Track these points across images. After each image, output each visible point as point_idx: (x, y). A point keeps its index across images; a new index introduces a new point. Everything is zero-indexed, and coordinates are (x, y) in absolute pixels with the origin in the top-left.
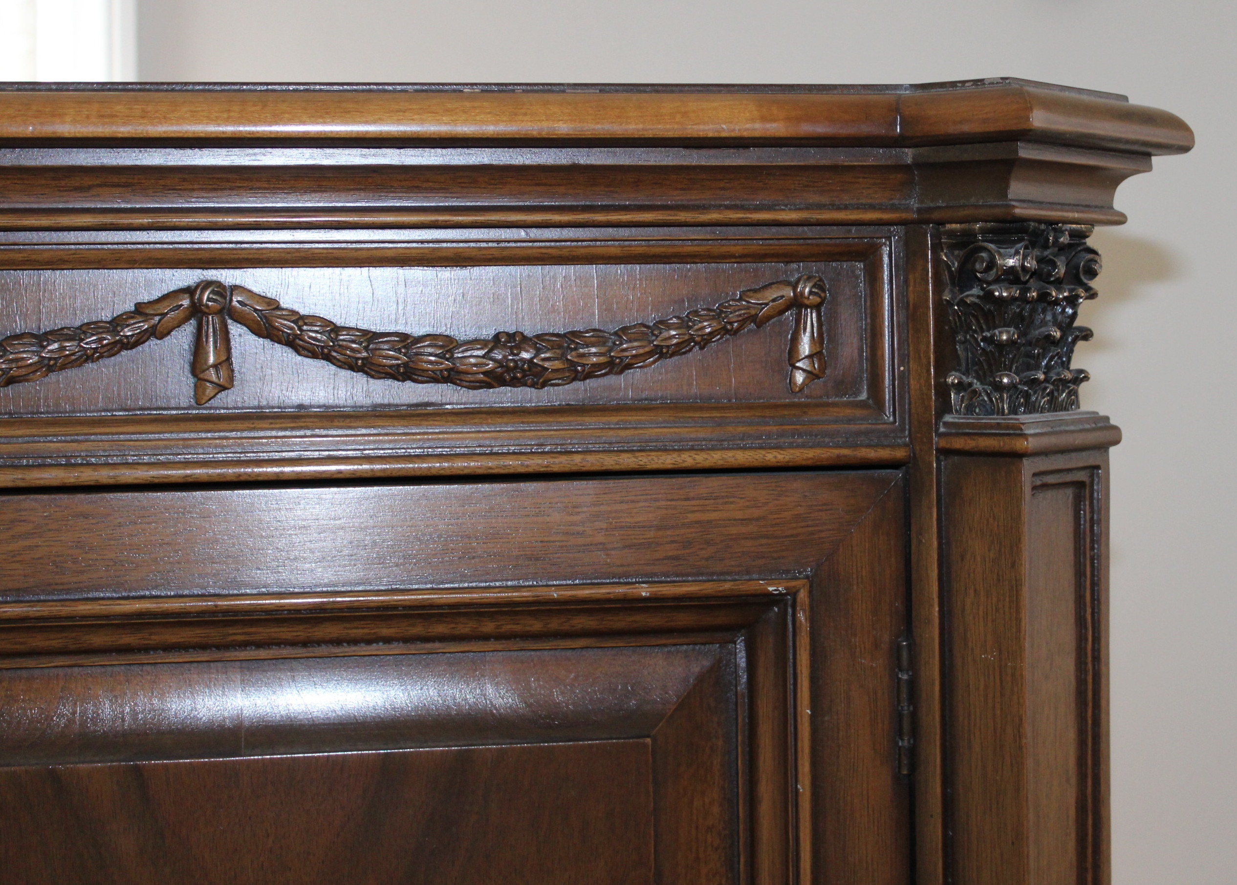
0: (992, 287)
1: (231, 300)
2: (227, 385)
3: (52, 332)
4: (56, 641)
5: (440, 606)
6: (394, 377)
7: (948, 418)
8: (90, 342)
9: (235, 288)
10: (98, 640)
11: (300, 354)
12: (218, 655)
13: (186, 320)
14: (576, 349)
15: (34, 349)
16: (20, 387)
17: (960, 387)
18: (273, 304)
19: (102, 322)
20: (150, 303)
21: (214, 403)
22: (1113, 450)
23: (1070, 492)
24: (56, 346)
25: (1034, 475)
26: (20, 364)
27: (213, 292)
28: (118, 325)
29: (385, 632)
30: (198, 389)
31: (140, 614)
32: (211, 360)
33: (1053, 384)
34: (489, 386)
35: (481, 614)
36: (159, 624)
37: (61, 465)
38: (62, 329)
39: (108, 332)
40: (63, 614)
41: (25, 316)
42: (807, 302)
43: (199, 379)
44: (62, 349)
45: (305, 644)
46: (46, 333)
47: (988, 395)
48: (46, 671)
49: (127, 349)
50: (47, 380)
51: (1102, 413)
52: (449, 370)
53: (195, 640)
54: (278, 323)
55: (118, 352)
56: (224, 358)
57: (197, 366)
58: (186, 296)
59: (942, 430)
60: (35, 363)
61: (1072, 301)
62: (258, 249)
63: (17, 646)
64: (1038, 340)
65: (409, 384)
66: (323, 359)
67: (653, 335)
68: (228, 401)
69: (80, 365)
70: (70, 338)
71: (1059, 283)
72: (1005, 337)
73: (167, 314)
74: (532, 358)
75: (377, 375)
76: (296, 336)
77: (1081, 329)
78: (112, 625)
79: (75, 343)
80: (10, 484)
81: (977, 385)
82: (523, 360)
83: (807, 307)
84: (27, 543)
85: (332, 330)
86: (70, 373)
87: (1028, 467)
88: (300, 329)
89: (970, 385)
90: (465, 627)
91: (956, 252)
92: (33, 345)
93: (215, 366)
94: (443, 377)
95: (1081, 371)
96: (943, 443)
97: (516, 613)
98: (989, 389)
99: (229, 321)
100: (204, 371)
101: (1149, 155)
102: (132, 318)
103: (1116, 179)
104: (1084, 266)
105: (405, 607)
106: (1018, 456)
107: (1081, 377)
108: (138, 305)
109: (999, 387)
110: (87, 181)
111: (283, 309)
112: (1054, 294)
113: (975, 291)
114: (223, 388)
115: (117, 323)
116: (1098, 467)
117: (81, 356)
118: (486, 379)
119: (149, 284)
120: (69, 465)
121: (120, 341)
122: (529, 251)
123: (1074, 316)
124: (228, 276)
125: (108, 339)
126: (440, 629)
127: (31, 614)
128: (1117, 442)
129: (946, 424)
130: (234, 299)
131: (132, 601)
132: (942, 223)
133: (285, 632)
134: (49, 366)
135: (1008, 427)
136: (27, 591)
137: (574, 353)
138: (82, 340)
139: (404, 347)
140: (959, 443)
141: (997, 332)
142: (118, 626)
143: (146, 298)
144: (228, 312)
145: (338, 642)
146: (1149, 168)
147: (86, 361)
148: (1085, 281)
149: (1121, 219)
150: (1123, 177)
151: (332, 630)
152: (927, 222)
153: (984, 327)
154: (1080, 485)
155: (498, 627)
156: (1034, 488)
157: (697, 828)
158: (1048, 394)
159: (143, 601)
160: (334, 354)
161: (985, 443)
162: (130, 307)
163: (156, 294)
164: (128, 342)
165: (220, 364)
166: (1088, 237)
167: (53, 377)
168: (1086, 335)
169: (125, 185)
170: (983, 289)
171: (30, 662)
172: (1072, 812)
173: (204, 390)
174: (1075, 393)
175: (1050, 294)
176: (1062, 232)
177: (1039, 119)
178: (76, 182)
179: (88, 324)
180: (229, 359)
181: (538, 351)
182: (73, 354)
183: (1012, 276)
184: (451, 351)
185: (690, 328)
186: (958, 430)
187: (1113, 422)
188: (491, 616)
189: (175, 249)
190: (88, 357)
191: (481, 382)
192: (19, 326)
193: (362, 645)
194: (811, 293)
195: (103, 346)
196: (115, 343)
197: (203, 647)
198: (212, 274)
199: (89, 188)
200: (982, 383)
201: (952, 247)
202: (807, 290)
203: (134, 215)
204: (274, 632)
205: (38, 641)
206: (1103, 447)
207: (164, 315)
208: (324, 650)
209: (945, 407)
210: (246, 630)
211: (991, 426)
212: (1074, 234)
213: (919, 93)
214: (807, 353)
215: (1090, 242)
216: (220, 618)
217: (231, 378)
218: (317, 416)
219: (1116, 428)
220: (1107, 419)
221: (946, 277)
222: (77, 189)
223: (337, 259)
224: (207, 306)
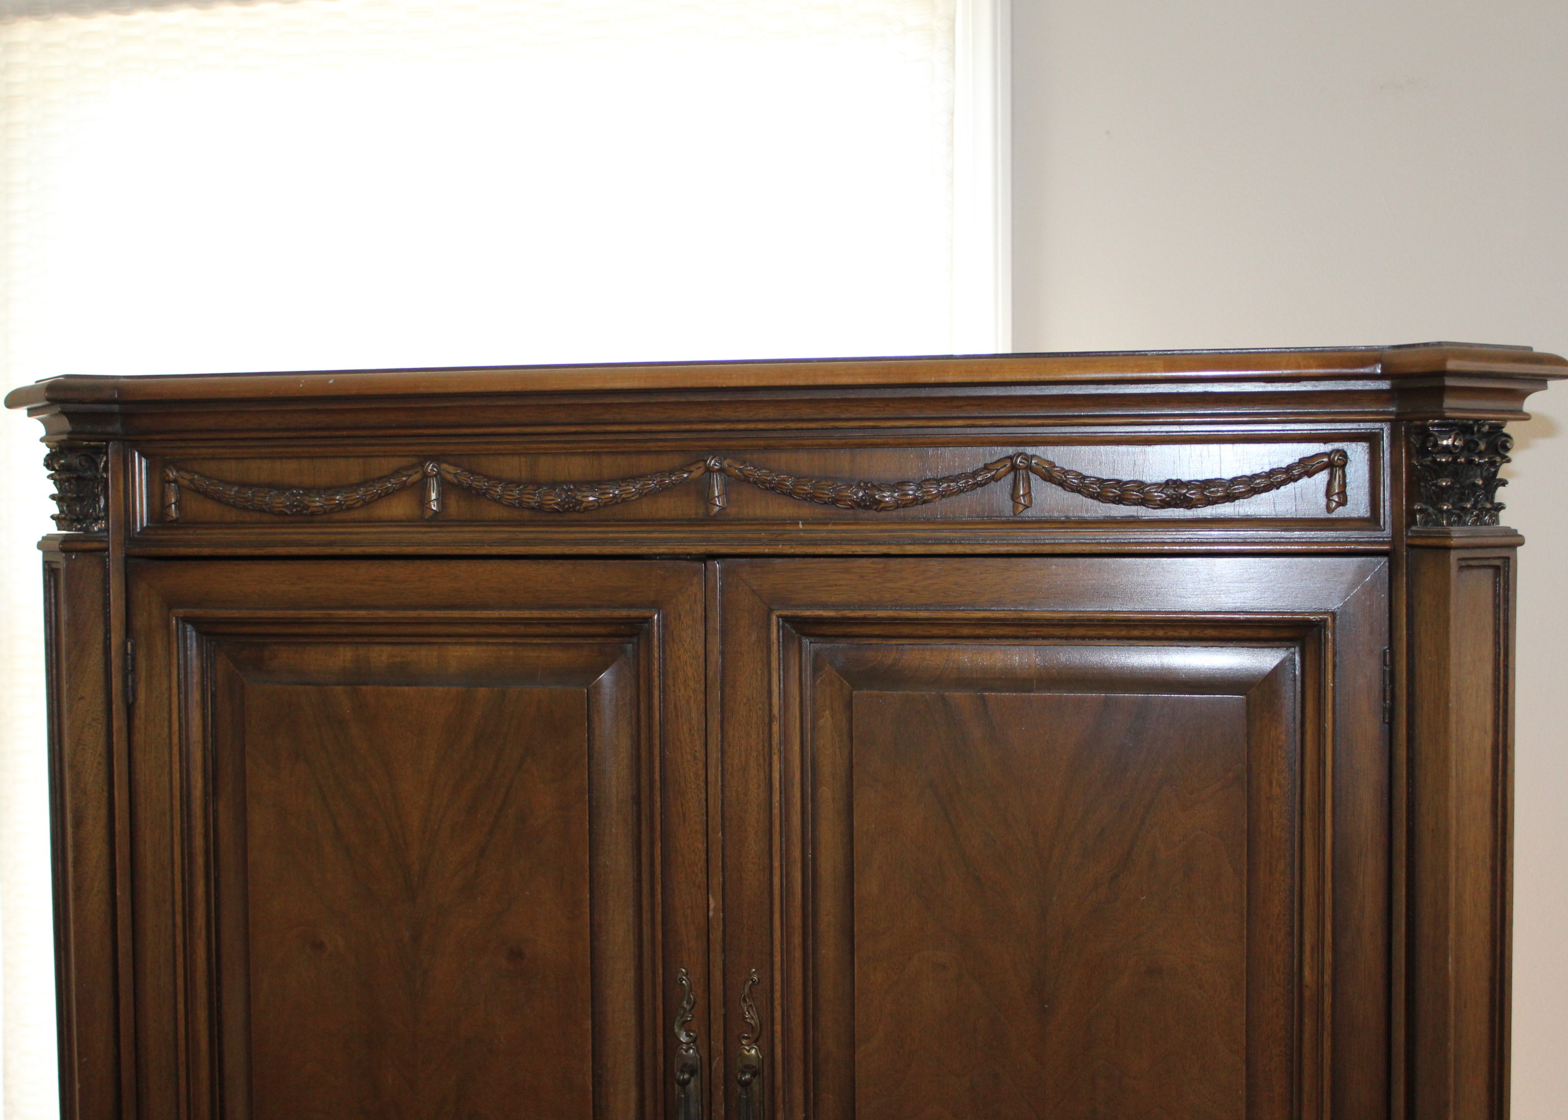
0: (1437, 456)
1: (1031, 462)
2: (1029, 505)
3: (944, 478)
4: (944, 631)
5: (1134, 621)
6: (1114, 502)
7: (1414, 528)
8: (961, 483)
9: (1033, 456)
10: (965, 631)
11: (1065, 489)
12: (1022, 642)
13: (1009, 472)
14: (1209, 489)
15: (935, 486)
16: (928, 505)
17: (1421, 511)
18: (1052, 465)
19: (968, 473)
20: (991, 464)
21: (1022, 514)
22: (1519, 549)
23: (1490, 572)
24: (946, 485)
25: (1459, 559)
26: (929, 494)
27: (1022, 458)
28: (976, 475)
29: (1108, 633)
30: (1015, 508)
31: (984, 619)
32: (1021, 493)
33: (1479, 510)
34: (1163, 507)
35: (1156, 626)
36: (994, 624)
37: (948, 544)
38: (949, 476)
39: (971, 478)
40: (947, 617)
41: (931, 470)
42: (1336, 464)
43: (1015, 502)
44: (949, 486)
45: (1067, 638)
46: (941, 479)
47: (1436, 516)
48: (940, 646)
49: (980, 487)
50: (941, 502)
51: (1513, 528)
52: (1142, 499)
53: (1013, 633)
54: (1055, 474)
55: (976, 488)
56: (1027, 491)
57: (1014, 496)
58: (1009, 460)
59: (1410, 534)
60: (935, 493)
61: (1493, 463)
62: (1044, 436)
63: (926, 633)
64: (1468, 485)
65: (1121, 506)
66: (1077, 492)
67: (1251, 481)
68: (1029, 513)
69: (958, 494)
70: (953, 481)
71: (1481, 454)
72: (1444, 484)
73: (999, 469)
74: (1186, 493)
75: (1105, 501)
76: (1064, 481)
77: (1501, 480)
78: (971, 624)
79: (955, 484)
80: (923, 553)
81: (1431, 510)
82: (1181, 494)
83: (1336, 467)
84: (930, 582)
85: (1081, 478)
86: (953, 498)
87: (1454, 556)
88: (1065, 477)
89: (1426, 510)
90: (1148, 633)
91: (1420, 437)
92: (934, 484)
93: (1023, 496)
94: (1138, 502)
95: (1500, 504)
96: (1410, 542)
97: (1175, 626)
98: (1436, 512)
99: (1030, 473)
100: (1017, 498)
101: (1545, 381)
102: (982, 471)
103: (1523, 395)
104: (1501, 444)
105: (1116, 620)
106: (1448, 548)
107: (1500, 507)
108: (986, 465)
109: (1441, 511)
110: (961, 403)
111: (1057, 467)
112: (1477, 460)
113: (1430, 458)
114: (1027, 507)
115: (975, 474)
116: (1508, 558)
117: (958, 490)
118: (1161, 504)
119: (991, 455)
120: (951, 544)
121: (977, 483)
122: (1184, 437)
123: (1496, 473)
124: (1030, 450)
125: (971, 481)
126: (1136, 633)
127: (933, 617)
128: (1521, 544)
129: (1412, 531)
130: (1033, 461)
131: (981, 612)
132: (1411, 421)
133: (1057, 632)
134: (942, 495)
135: (1443, 533)
136: (931, 605)
137: (1207, 491)
138: (958, 482)
139: (1118, 487)
140: (1418, 542)
141: (1439, 481)
142: (974, 624)
143: (988, 461)
144: (1030, 468)
145: (1083, 638)
146: (1545, 388)
147: (960, 492)
148: (1502, 452)
149: (1527, 417)
150: (1528, 394)
151: (1081, 631)
152: (1402, 420)
153: (1434, 477)
154: (1497, 568)
155: (1165, 633)
156: (1461, 568)
157: (1273, 745)
158: (1475, 516)
159: (986, 612)
160: (1082, 490)
161: (1430, 542)
162: (981, 465)
163: (996, 458)
164: (981, 483)
165: (1025, 494)
166: (1503, 427)
167: (944, 500)
168: (1504, 483)
169: (979, 405)
170: (1432, 456)
171: (929, 641)
172: (1489, 751)
173: (1018, 507)
174: (1497, 516)
175: (1474, 460)
176: (1483, 425)
177: (1452, 365)
178: (955, 403)
179: (962, 474)
180: (1030, 492)
181: (1189, 490)
182: (954, 489)
183: (1447, 450)
184: (1143, 489)
185: (1271, 478)
186: (1418, 535)
187: (1519, 533)
188: (1162, 627)
189: (1003, 437)
190: (961, 491)
191: (1158, 505)
192: (929, 475)
193: (1096, 640)
194: (1338, 459)
195: (969, 485)
196: (974, 484)
197: (1016, 637)
198: (1021, 449)
199: (962, 407)
200: (1434, 509)
201: (1417, 434)
202: (1336, 458)
203: (983, 420)
204: (1052, 631)
205: (935, 631)
206: (1513, 547)
207: (998, 470)
208: (1076, 641)
209: (1412, 522)
210: (1037, 629)
211: (1434, 532)
212: (1492, 426)
213: (1396, 351)
214: (1337, 491)
215: (1505, 430)
216: (1023, 622)
217: (1031, 502)
218: (1075, 522)
219: (1521, 536)
220: (1516, 531)
221: (1413, 451)
222: (958, 407)
223: (1085, 441)
224: (1019, 465)
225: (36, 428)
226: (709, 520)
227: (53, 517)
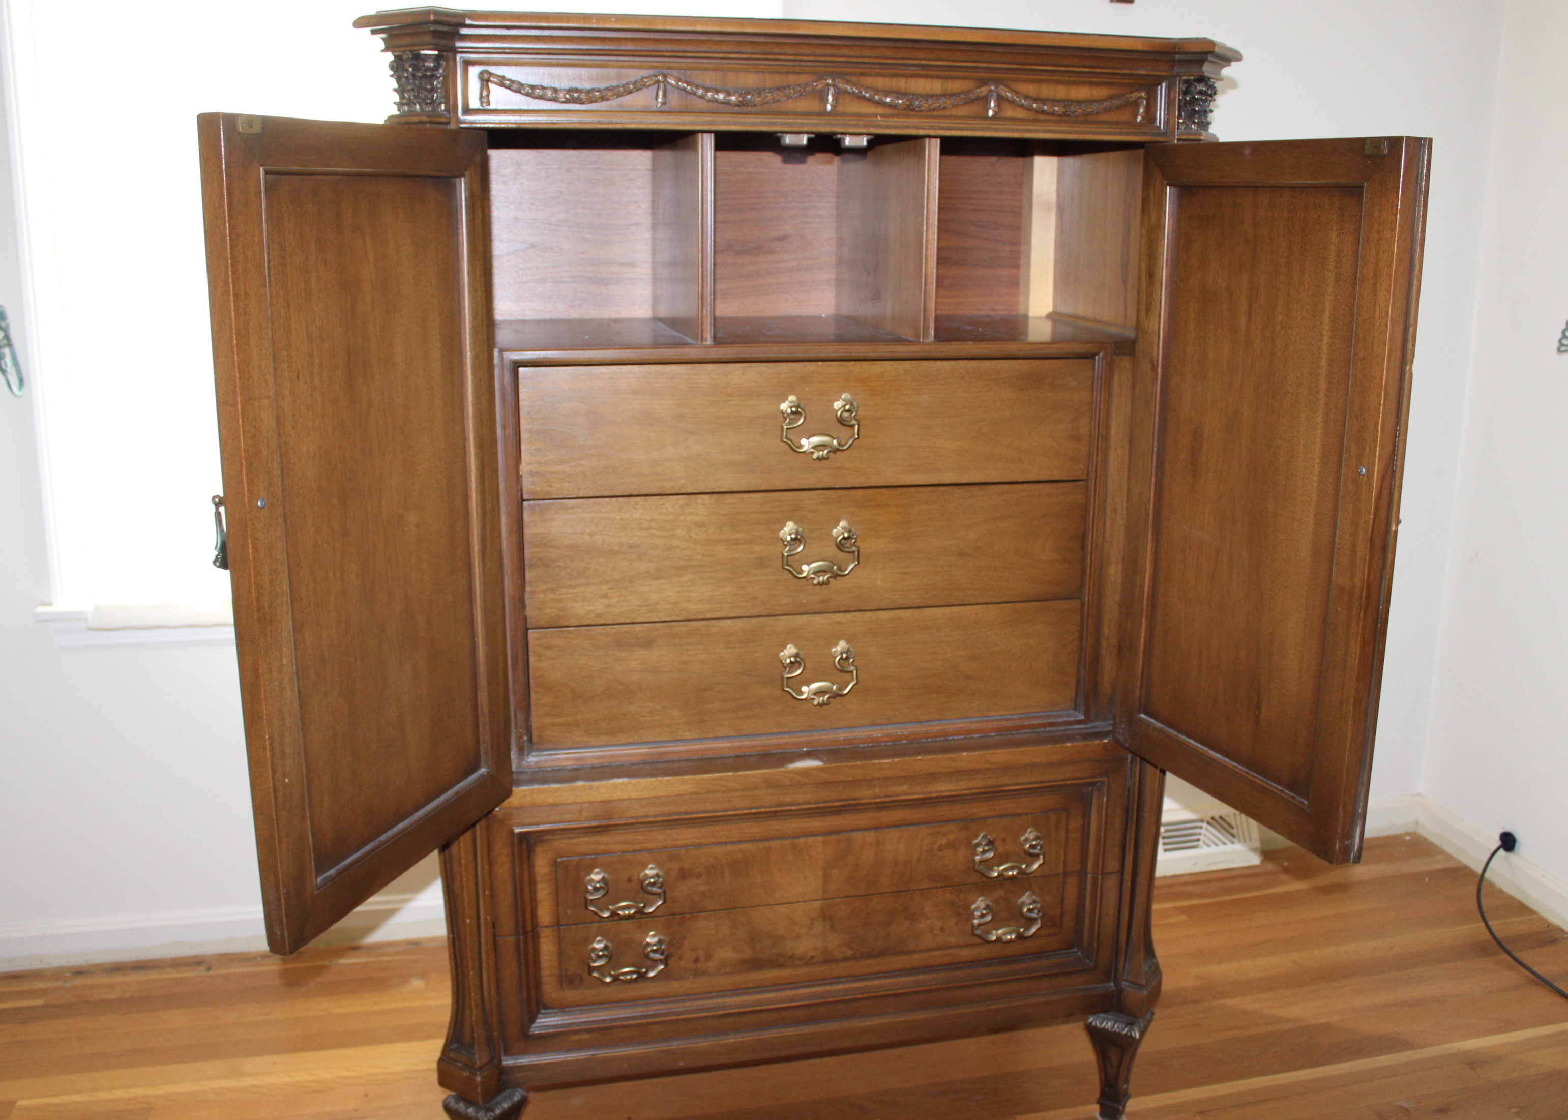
17: (1182, 123)
47: (1190, 125)
72: (1197, 109)
81: (1188, 122)
83: (1143, 99)
89: (1185, 122)
109: (1194, 123)
141: (1195, 107)
202: (1144, 94)
221: (1181, 92)
225: (378, 41)
226: (823, 114)
227: (395, 103)
